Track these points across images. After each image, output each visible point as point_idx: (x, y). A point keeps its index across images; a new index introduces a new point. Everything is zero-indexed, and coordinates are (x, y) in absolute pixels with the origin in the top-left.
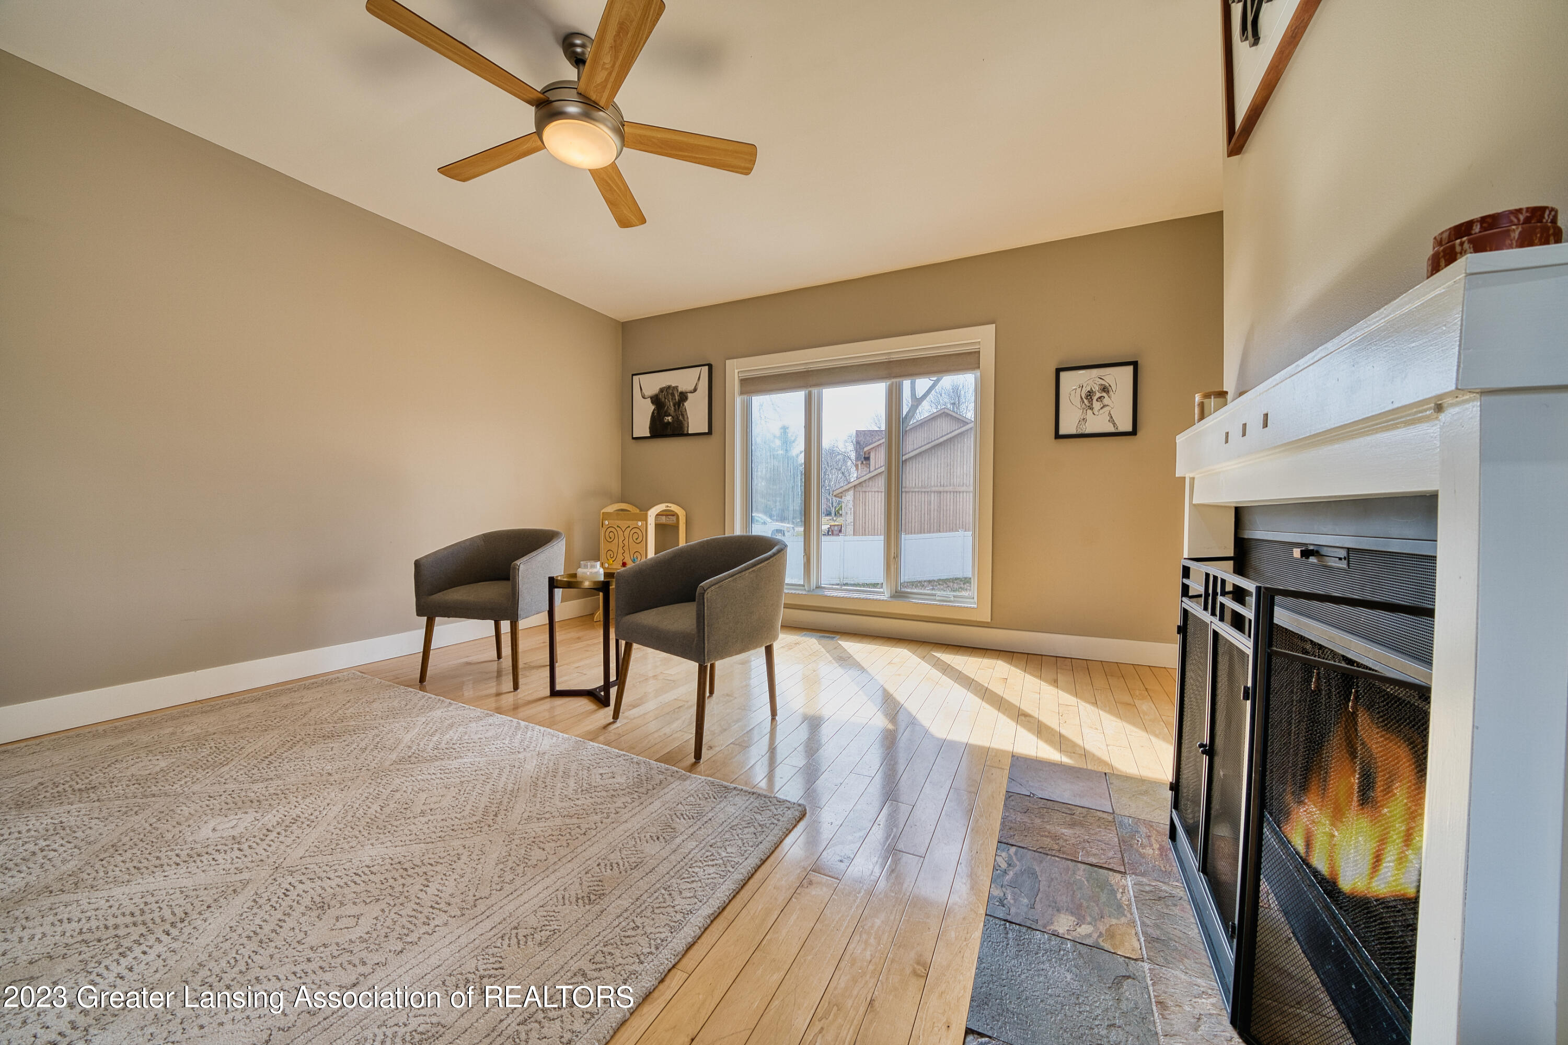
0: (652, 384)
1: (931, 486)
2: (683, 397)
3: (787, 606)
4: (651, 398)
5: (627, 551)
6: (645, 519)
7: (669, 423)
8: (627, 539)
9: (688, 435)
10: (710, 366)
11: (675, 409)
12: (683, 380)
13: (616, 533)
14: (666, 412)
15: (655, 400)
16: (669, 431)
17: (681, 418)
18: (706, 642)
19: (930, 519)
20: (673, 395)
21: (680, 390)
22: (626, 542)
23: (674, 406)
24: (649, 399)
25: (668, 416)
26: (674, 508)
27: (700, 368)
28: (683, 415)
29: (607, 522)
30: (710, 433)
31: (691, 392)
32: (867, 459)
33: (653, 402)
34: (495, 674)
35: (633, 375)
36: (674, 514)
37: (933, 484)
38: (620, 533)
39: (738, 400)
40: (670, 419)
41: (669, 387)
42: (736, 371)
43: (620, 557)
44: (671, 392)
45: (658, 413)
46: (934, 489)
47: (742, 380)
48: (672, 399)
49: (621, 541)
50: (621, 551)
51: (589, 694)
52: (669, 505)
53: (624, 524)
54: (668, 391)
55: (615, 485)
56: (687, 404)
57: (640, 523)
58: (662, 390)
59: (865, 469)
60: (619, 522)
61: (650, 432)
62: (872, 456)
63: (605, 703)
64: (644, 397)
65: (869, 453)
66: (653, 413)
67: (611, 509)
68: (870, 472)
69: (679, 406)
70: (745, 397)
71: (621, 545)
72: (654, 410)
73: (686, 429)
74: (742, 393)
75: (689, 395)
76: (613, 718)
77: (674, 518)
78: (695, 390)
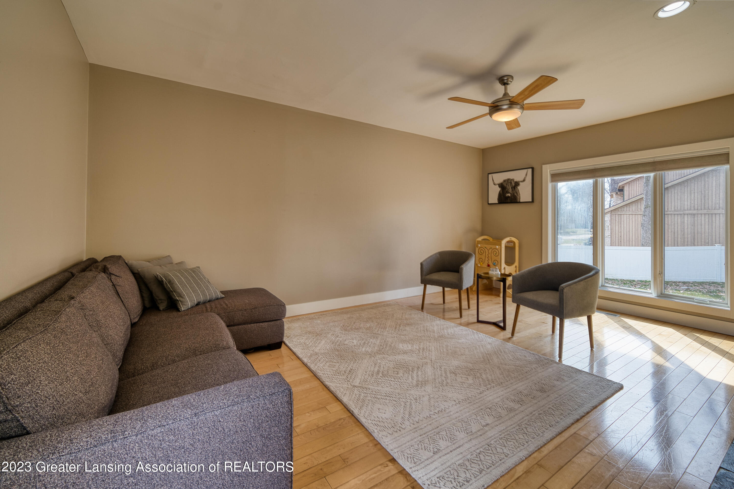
0: (500, 178)
1: (684, 210)
2: (517, 184)
3: (600, 298)
4: (499, 185)
5: (490, 259)
6: (500, 245)
7: (509, 197)
8: (490, 253)
9: (520, 202)
10: (533, 169)
11: (512, 190)
12: (517, 176)
13: (484, 250)
14: (507, 191)
15: (501, 186)
16: (509, 201)
17: (516, 194)
18: (564, 310)
19: (684, 235)
20: (511, 183)
21: (515, 180)
22: (490, 255)
23: (512, 188)
24: (498, 186)
25: (508, 193)
26: (513, 239)
27: (526, 170)
28: (517, 193)
29: (479, 245)
30: (533, 201)
31: (522, 182)
32: (621, 190)
33: (499, 187)
34: (442, 310)
35: (489, 174)
36: (514, 243)
37: (686, 208)
38: (487, 251)
39: (550, 185)
40: (509, 195)
41: (509, 179)
42: (549, 170)
43: (486, 262)
44: (510, 181)
45: (503, 192)
46: (687, 212)
47: (552, 175)
48: (510, 185)
49: (487, 254)
50: (487, 259)
51: (495, 324)
52: (511, 238)
53: (488, 247)
54: (508, 181)
55: (479, 226)
56: (519, 188)
57: (497, 247)
58: (504, 181)
59: (620, 197)
60: (486, 246)
61: (498, 201)
62: (626, 189)
63: (503, 328)
64: (495, 184)
65: (623, 187)
66: (500, 192)
67: (480, 239)
68: (624, 201)
69: (514, 188)
70: (554, 183)
71: (487, 256)
72: (500, 190)
73: (519, 200)
74: (552, 181)
75: (521, 183)
76: (512, 335)
77: (512, 244)
78: (524, 180)
